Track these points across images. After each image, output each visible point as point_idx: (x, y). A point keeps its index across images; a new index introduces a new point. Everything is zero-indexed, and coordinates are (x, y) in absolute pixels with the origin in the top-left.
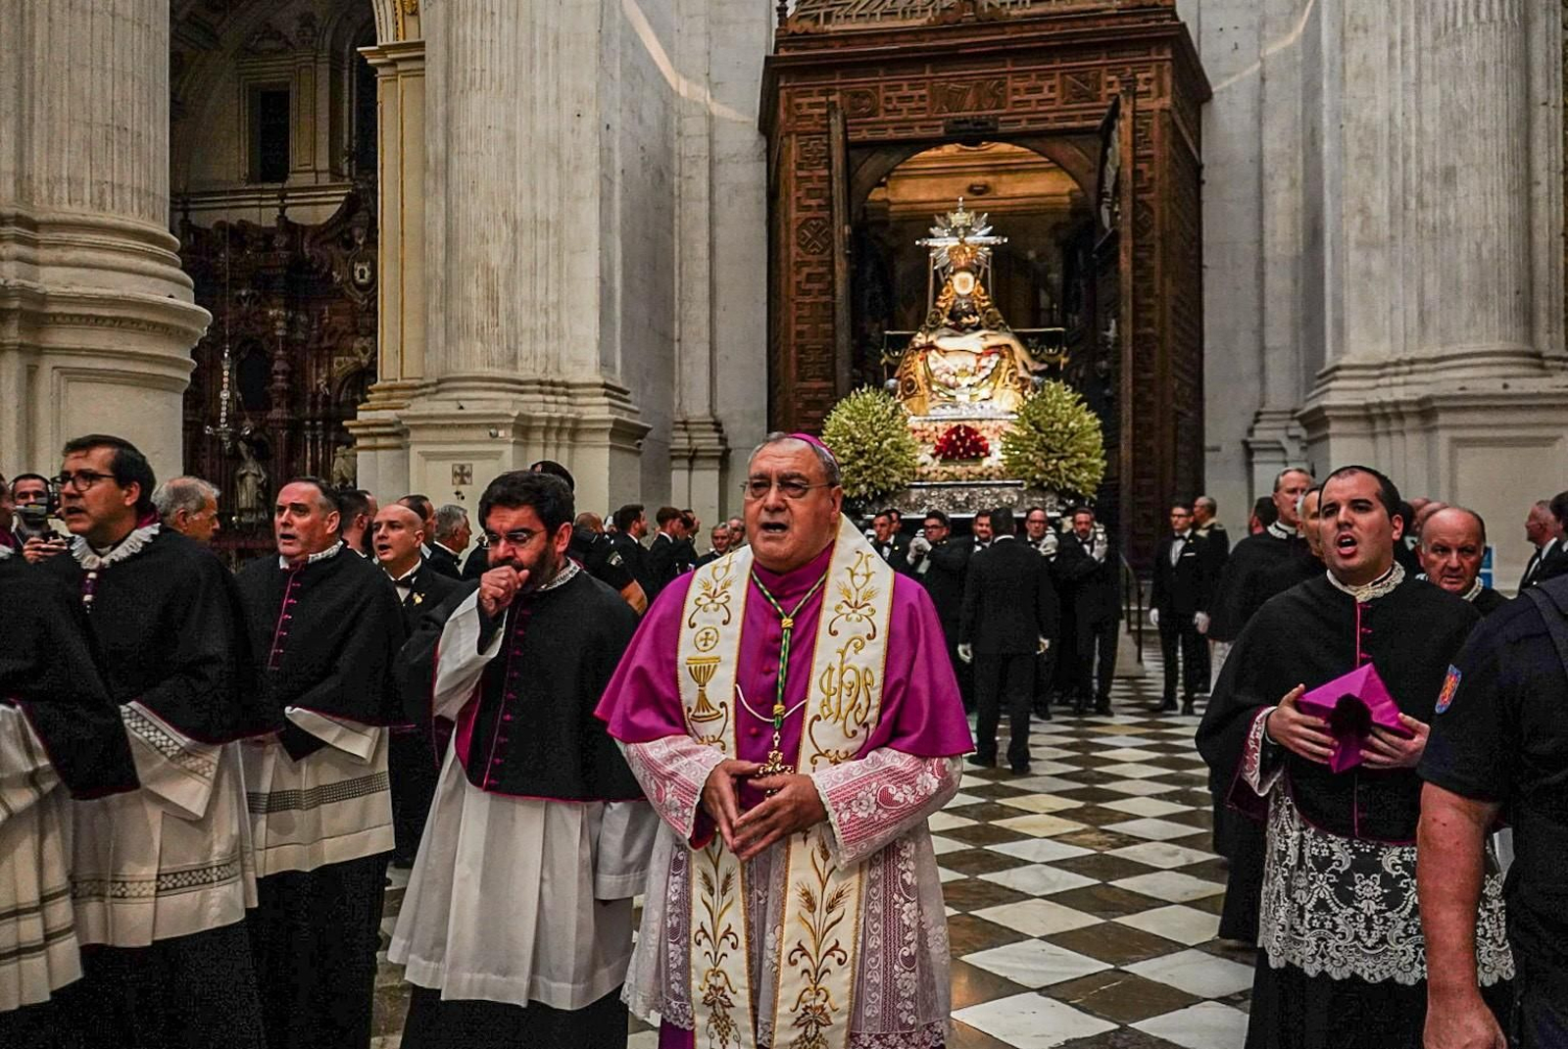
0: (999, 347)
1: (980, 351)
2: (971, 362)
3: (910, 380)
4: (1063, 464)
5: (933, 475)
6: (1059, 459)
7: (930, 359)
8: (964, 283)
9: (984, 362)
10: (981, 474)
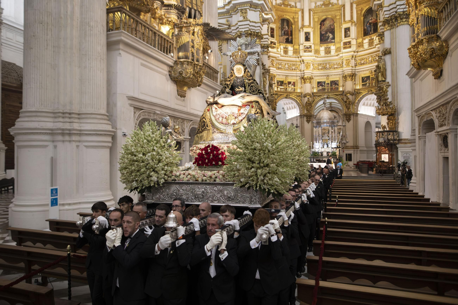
0: (251, 102)
1: (240, 105)
2: (235, 110)
3: (204, 121)
4: (259, 171)
5: (182, 176)
6: (258, 168)
7: (214, 109)
8: (239, 70)
9: (242, 110)
10: (211, 177)
